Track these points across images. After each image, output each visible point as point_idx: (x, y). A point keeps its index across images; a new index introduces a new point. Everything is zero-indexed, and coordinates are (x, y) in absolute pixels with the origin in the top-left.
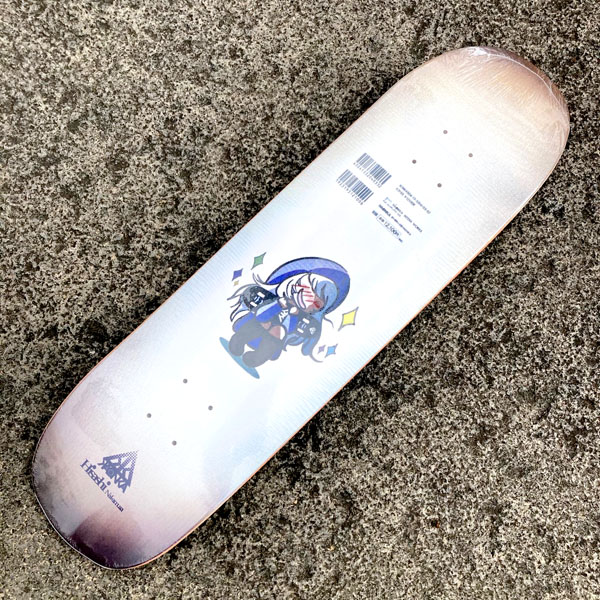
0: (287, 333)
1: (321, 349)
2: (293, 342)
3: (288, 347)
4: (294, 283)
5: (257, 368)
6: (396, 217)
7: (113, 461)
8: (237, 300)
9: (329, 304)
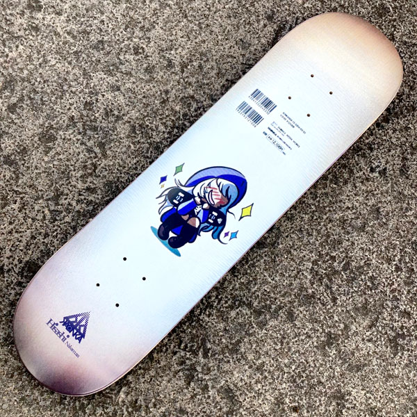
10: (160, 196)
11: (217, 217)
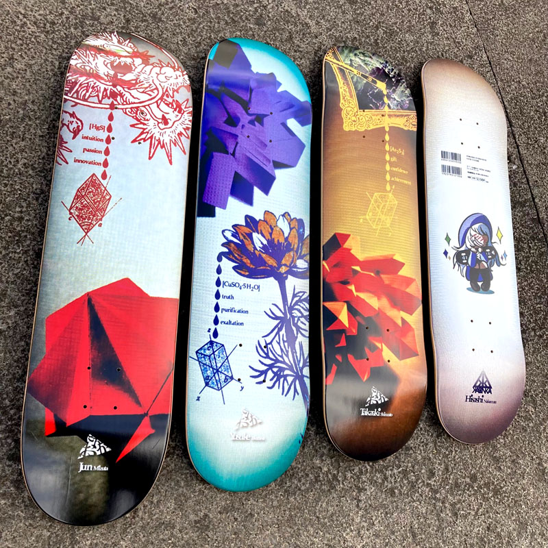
0: (487, 263)
1: (502, 258)
2: (491, 265)
3: (492, 268)
4: (470, 237)
5: (491, 289)
6: (478, 173)
7: (477, 385)
8: (457, 265)
9: (489, 235)
10: (454, 265)
11: (490, 252)
